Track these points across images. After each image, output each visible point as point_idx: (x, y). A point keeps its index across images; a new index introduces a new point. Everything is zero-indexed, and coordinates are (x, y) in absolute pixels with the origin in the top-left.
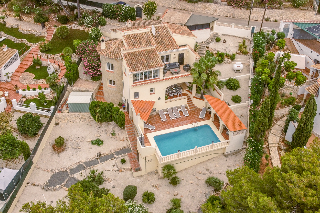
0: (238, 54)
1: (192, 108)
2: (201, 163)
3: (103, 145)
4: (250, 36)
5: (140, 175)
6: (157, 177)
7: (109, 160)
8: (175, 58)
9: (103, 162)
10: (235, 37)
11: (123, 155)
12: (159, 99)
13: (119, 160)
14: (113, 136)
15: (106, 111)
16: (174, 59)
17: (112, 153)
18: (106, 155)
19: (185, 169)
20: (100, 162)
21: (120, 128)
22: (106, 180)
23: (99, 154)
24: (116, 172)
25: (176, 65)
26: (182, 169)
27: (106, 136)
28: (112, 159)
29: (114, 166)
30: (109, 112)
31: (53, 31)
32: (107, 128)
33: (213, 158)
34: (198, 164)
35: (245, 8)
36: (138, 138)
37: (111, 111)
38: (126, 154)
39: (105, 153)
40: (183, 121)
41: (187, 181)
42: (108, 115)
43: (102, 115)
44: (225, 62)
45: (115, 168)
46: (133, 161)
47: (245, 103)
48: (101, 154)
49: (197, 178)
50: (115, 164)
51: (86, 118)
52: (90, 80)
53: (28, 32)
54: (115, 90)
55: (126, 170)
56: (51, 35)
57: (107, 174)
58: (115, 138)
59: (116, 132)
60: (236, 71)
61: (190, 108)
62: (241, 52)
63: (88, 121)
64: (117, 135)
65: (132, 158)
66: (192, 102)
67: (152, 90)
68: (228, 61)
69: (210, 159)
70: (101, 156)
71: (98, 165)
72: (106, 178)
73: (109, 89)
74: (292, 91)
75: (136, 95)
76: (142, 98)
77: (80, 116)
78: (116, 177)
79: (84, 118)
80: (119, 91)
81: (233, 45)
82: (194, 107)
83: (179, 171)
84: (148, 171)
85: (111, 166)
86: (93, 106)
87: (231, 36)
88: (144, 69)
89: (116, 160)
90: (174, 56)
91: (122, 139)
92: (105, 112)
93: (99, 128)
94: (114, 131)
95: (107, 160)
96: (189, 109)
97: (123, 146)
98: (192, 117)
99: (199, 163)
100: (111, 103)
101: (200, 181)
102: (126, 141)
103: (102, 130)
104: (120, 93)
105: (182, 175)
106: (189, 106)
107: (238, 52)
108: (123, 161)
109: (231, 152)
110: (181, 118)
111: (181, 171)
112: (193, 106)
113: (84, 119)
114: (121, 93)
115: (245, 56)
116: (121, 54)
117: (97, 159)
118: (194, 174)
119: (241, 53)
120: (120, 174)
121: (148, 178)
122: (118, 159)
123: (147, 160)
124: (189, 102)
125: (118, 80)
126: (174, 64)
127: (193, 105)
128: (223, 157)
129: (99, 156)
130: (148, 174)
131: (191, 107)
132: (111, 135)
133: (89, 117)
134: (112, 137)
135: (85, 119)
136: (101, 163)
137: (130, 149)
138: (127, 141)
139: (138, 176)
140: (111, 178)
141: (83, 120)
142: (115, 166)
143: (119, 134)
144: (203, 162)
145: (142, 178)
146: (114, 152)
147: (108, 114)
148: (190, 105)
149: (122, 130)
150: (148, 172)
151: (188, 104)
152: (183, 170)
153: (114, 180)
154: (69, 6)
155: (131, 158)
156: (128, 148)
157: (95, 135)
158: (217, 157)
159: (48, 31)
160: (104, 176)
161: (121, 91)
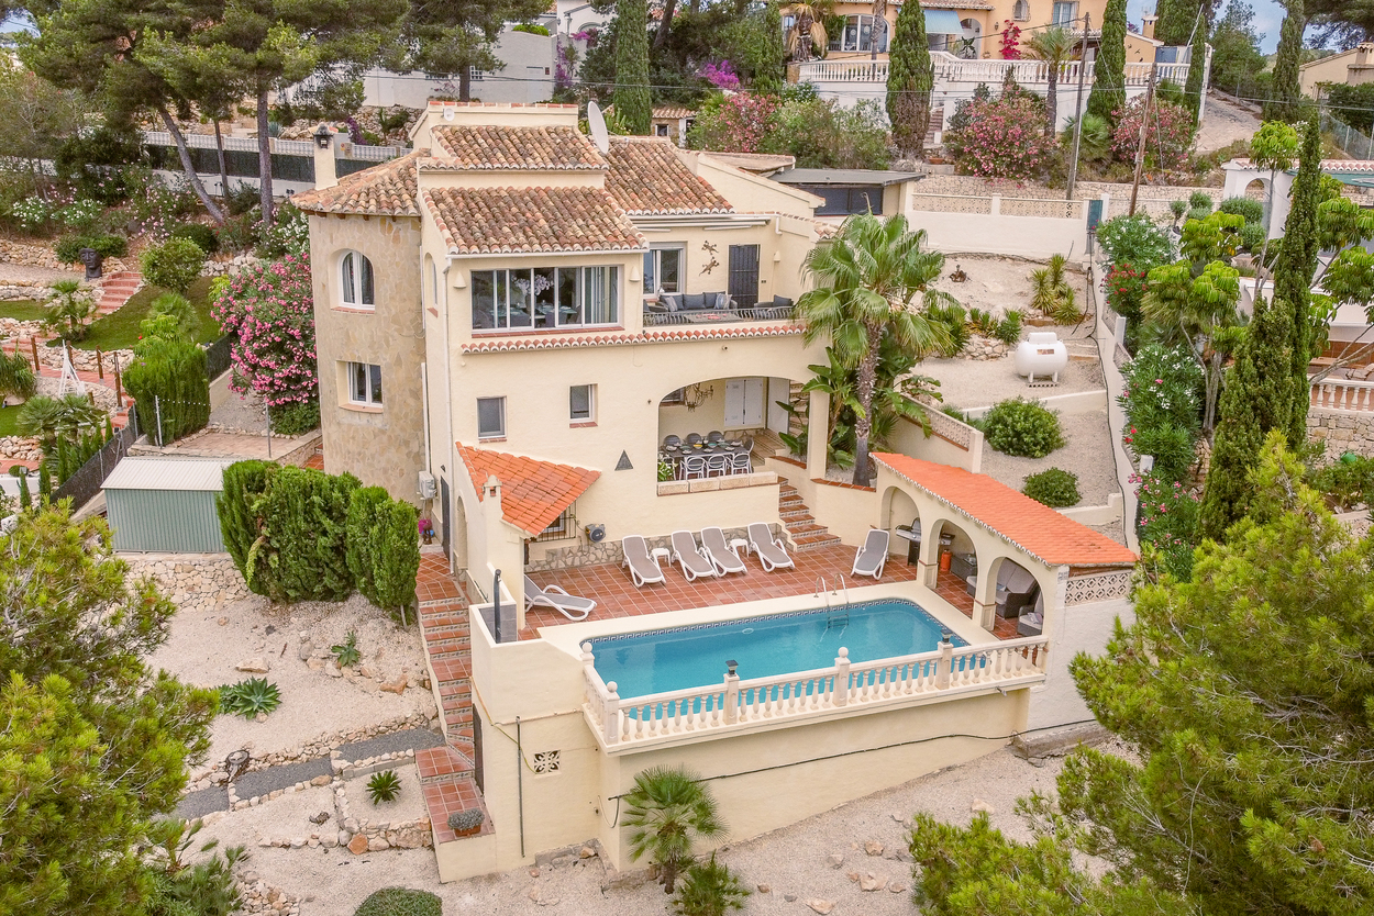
0: (1030, 323)
1: (811, 540)
2: (875, 796)
3: (277, 715)
4: (1083, 247)
5: (484, 871)
6: (591, 881)
7: (293, 789)
8: (708, 269)
9: (255, 800)
10: (1010, 261)
11: (386, 756)
12: (624, 463)
13: (359, 787)
14: (345, 670)
15: (309, 510)
16: (704, 275)
17: (323, 751)
18: (286, 763)
19: (778, 833)
20: (233, 799)
21: (390, 624)
22: (256, 903)
23: (237, 756)
24: (326, 852)
25: (717, 305)
26: (755, 833)
27: (302, 669)
28: (314, 781)
29: (321, 820)
30: (327, 523)
31: (134, 285)
32: (315, 630)
33: (949, 769)
34: (860, 800)
35: (1037, 180)
36: (474, 609)
37: (338, 516)
38: (410, 752)
39: (279, 750)
40: (758, 586)
41: (790, 899)
42: (322, 540)
43: (289, 541)
44: (969, 353)
45: (330, 832)
46: (449, 789)
47: (1101, 507)
48: (249, 759)
49: (856, 879)
50: (331, 810)
51: (203, 581)
52: (264, 432)
53: (14, 292)
54: (380, 425)
55: (393, 839)
56: (121, 296)
57: (268, 864)
58: (357, 679)
59: (365, 645)
60: (1031, 379)
61: (799, 542)
62: (1047, 314)
63: (213, 601)
64: (367, 664)
65: (444, 771)
66: (810, 513)
67: (580, 401)
68: (986, 345)
69: (934, 776)
70: (251, 767)
71: (223, 814)
72: (260, 887)
73: (350, 426)
74: (1352, 446)
75: (491, 415)
76: (521, 441)
77: (171, 573)
78: (325, 881)
79: (190, 583)
80: (403, 429)
81: (1001, 289)
82: (821, 539)
83: (740, 845)
84: (536, 848)
85: (303, 823)
86: (234, 479)
87: (989, 257)
88: (531, 244)
89: (342, 786)
90: (706, 257)
91: (393, 677)
92: (306, 520)
93: (270, 630)
94: (352, 643)
95: (282, 785)
96: (795, 544)
97: (395, 714)
98: (809, 574)
99: (867, 798)
100: (346, 474)
101: (874, 897)
102: (418, 689)
103: (286, 639)
104: (407, 443)
105: (756, 864)
106: (793, 531)
107: (1031, 311)
108: (384, 790)
109: (1061, 731)
110: (747, 578)
111: (748, 845)
112: (813, 534)
113: (191, 589)
114: (415, 447)
115: (1070, 330)
116: (413, 197)
117: (224, 782)
118: (839, 858)
119: (1048, 319)
120: (356, 863)
121: (535, 888)
122: (354, 781)
123: (529, 756)
124: (789, 515)
125: (398, 362)
126: (708, 303)
127: (814, 527)
128: (1011, 761)
129: (234, 769)
130: (536, 865)
131: (801, 536)
132: (330, 666)
133: (221, 578)
134: (336, 673)
135: (197, 589)
136: (240, 804)
137: (439, 729)
138: (423, 692)
139: (472, 879)
140: (294, 893)
141: (187, 596)
142: (331, 824)
143: (378, 656)
144: (892, 790)
145: (496, 889)
146: (334, 745)
147: (325, 533)
148: (801, 528)
149: (401, 636)
150: (539, 852)
151: (788, 520)
152: (764, 837)
153: (308, 900)
154: (228, 194)
155: (436, 771)
156: (428, 727)
157: (241, 666)
158: (976, 763)
159: (110, 284)
160: (249, 877)
161: (413, 431)
